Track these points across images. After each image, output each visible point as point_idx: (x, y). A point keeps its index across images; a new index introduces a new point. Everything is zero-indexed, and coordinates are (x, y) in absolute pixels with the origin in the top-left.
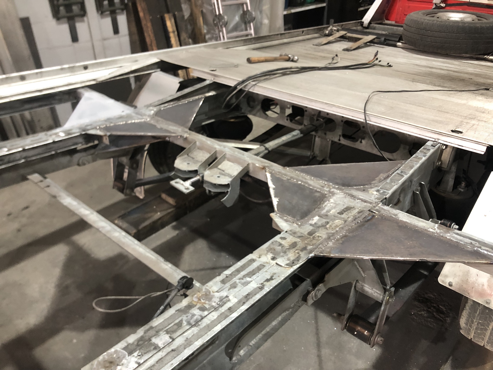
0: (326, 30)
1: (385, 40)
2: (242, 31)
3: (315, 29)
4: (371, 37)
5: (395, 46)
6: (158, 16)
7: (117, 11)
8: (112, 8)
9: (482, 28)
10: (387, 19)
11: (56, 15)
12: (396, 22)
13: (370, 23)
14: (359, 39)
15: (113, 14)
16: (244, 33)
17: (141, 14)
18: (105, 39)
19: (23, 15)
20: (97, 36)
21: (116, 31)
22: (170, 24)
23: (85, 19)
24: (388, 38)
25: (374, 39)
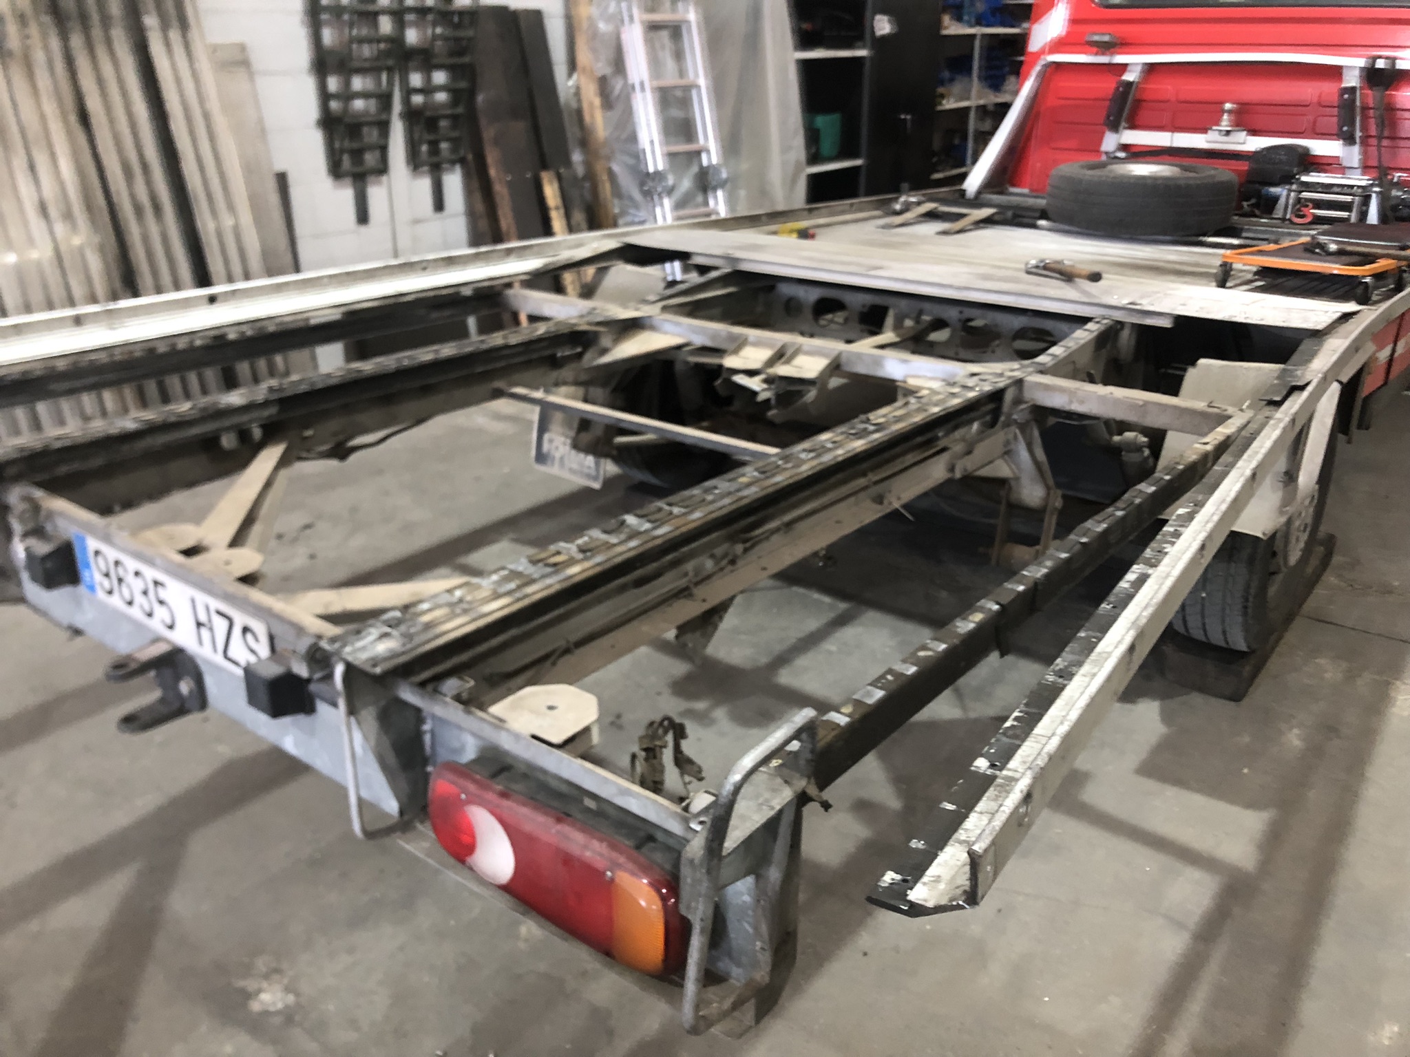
0: (895, 204)
1: (1015, 216)
2: (697, 206)
3: (871, 201)
4: (986, 212)
5: (1034, 226)
6: (529, 176)
7: (444, 166)
8: (435, 159)
9: (1188, 186)
10: (1014, 185)
11: (336, 171)
12: (1032, 190)
13: (979, 192)
14: (963, 216)
15: (436, 171)
16: (703, 210)
17: (492, 172)
18: (417, 221)
19: (279, 167)
20: (403, 215)
21: (439, 205)
22: (551, 192)
23: (384, 178)
24: (1019, 213)
25: (993, 215)
